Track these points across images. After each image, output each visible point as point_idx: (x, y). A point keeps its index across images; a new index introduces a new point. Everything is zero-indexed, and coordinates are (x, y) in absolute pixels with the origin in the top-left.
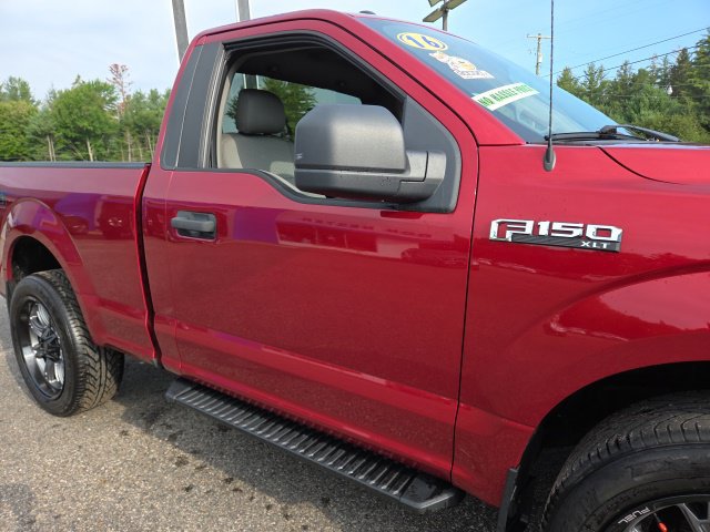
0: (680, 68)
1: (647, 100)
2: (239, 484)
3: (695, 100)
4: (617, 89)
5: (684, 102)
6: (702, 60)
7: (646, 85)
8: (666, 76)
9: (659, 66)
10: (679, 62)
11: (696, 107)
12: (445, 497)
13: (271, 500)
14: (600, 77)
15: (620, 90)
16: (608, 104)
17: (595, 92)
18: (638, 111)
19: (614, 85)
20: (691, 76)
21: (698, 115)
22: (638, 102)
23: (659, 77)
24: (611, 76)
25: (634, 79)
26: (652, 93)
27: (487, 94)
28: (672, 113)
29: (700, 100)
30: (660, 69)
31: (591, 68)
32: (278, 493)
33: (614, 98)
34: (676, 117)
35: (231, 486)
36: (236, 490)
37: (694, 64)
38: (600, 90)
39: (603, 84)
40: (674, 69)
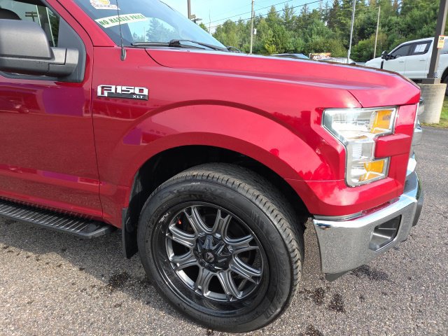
0: (334, 10)
1: (315, 29)
2: (12, 248)
3: (341, 30)
4: (300, 22)
5: (336, 32)
6: (346, 6)
7: (316, 20)
8: (327, 14)
9: (323, 8)
10: (334, 6)
11: (341, 34)
12: (103, 230)
13: (30, 254)
14: (292, 13)
15: (302, 22)
16: (295, 31)
17: (288, 23)
18: (311, 36)
19: (299, 19)
20: (340, 15)
21: (342, 39)
22: (311, 29)
23: (323, 15)
24: (297, 13)
25: (310, 16)
26: (318, 25)
27: (107, 19)
28: (328, 38)
29: (343, 30)
30: (323, 10)
31: (286, 7)
32: (35, 250)
33: (299, 27)
34: (331, 40)
35: (7, 250)
36: (9, 251)
37: (342, 8)
38: (291, 21)
39: (293, 18)
40: (331, 10)
